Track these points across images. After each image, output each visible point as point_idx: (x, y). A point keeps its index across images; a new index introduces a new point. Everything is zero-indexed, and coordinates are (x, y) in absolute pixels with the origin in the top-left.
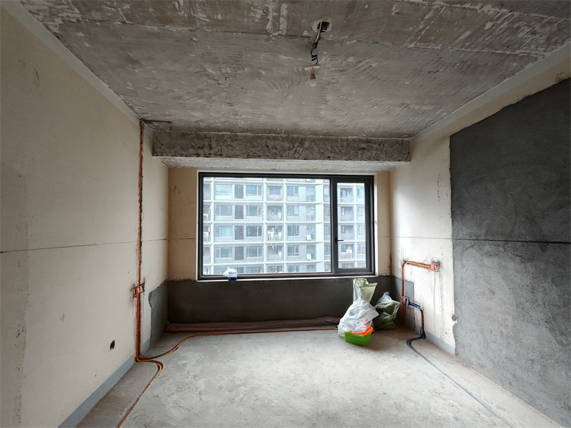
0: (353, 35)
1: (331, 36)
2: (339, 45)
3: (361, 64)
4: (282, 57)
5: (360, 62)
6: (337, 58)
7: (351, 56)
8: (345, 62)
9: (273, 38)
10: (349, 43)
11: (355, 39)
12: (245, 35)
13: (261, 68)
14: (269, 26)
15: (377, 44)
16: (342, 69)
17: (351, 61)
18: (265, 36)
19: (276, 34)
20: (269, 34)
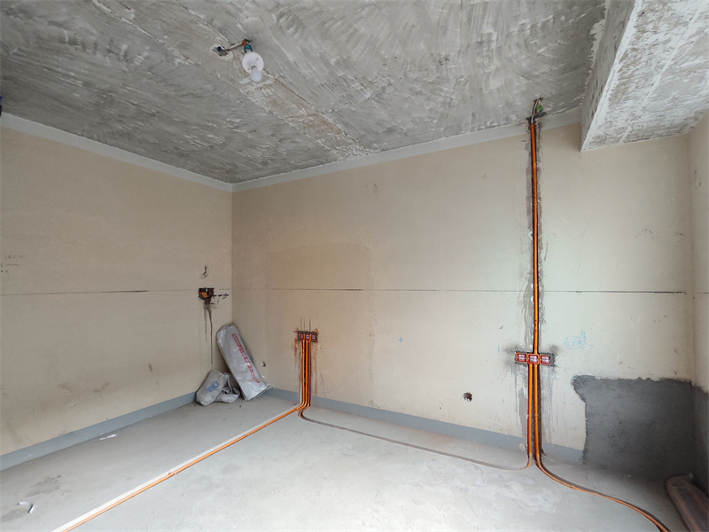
0: (191, 21)
1: (219, 38)
2: (215, 22)
4: (291, 58)
9: (277, 75)
10: (201, 16)
11: (190, 14)
12: (295, 91)
13: (327, 64)
14: (268, 82)
18: (281, 80)
19: (269, 75)
20: (276, 79)
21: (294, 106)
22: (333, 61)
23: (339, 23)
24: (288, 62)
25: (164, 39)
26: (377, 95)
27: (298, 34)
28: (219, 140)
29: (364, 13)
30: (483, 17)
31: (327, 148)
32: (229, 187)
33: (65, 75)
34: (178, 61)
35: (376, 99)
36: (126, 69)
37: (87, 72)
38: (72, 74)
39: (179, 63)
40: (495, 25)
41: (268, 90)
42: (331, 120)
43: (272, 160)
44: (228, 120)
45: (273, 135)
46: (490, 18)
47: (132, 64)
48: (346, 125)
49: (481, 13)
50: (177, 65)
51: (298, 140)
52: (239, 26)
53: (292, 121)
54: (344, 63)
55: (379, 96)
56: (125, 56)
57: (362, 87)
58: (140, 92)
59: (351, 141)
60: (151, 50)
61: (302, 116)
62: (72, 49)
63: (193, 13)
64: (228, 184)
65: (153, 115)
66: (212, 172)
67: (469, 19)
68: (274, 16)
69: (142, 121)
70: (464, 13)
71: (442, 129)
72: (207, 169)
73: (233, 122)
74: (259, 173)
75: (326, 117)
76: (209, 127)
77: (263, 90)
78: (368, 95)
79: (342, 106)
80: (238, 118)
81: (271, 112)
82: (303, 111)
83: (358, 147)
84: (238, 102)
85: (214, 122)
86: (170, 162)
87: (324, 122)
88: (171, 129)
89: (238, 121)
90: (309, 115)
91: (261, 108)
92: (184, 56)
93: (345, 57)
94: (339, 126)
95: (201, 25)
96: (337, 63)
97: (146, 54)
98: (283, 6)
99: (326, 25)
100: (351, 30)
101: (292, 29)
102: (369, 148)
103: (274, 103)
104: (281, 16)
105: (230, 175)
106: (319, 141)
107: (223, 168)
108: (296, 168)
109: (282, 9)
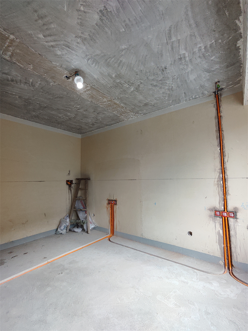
0: (54, 67)
1: (66, 72)
2: (63, 66)
3: (52, 44)
5: (52, 46)
6: (67, 59)
7: (57, 55)
8: (64, 53)
9: (91, 85)
10: (57, 64)
11: (53, 64)
12: (100, 91)
14: (88, 88)
15: (40, 53)
16: (67, 48)
17: (59, 51)
18: (93, 87)
19: (88, 85)
20: (91, 87)
21: (101, 97)
22: (114, 76)
23: (113, 59)
24: (95, 79)
25: (45, 76)
26: (136, 89)
27: (97, 66)
28: (73, 115)
29: (123, 53)
30: (179, 46)
31: (118, 115)
32: (80, 136)
33: (11, 94)
34: (51, 84)
35: (136, 90)
36: (33, 90)
37: (19, 92)
38: (14, 93)
39: (52, 85)
40: (186, 49)
41: (89, 92)
42: (118, 103)
43: (96, 123)
44: (75, 106)
45: (94, 112)
46: (182, 46)
47: (35, 87)
48: (125, 104)
49: (177, 45)
50: (51, 86)
51: (105, 113)
52: (73, 66)
53: (101, 105)
54: (119, 76)
55: (137, 89)
56: (32, 84)
57: (129, 86)
58: (40, 98)
59: (129, 111)
60: (41, 80)
61: (105, 102)
62: (12, 83)
63: (54, 63)
64: (79, 135)
65: (45, 107)
66: (72, 130)
67: (172, 48)
68: (86, 61)
69: (42, 110)
70: (169, 46)
71: (171, 102)
72: (70, 129)
73: (77, 107)
74: (91, 129)
75: (115, 101)
76: (67, 110)
77: (87, 92)
78: (132, 89)
79: (122, 96)
80: (79, 105)
81: (92, 101)
82: (105, 100)
83: (132, 114)
84: (78, 98)
85: (69, 108)
86: (55, 127)
87: (115, 104)
88: (53, 112)
89: (79, 106)
90: (108, 101)
91: (87, 100)
92: (54, 82)
93: (118, 73)
94: (122, 105)
95: (58, 68)
96: (116, 76)
97: (39, 82)
98: (89, 55)
99: (108, 61)
100: (119, 62)
101: (94, 64)
102: (138, 114)
103: (92, 97)
104: (88, 60)
105: (79, 130)
106: (114, 112)
107: (76, 128)
108: (107, 125)
109: (88, 57)
